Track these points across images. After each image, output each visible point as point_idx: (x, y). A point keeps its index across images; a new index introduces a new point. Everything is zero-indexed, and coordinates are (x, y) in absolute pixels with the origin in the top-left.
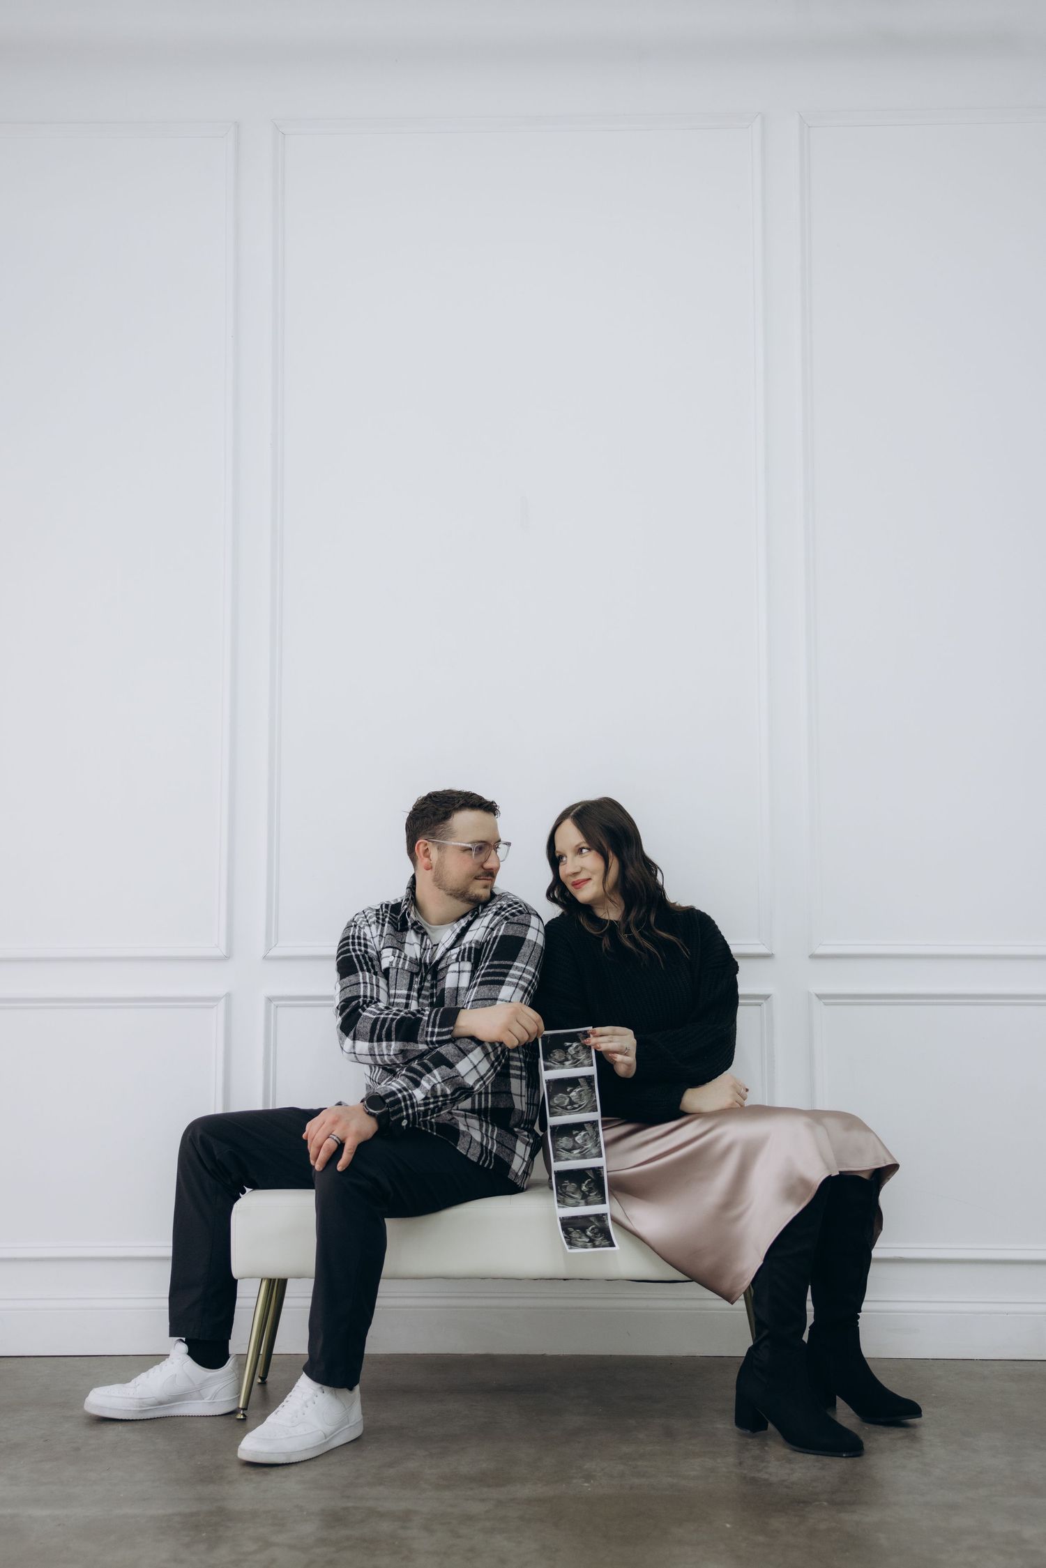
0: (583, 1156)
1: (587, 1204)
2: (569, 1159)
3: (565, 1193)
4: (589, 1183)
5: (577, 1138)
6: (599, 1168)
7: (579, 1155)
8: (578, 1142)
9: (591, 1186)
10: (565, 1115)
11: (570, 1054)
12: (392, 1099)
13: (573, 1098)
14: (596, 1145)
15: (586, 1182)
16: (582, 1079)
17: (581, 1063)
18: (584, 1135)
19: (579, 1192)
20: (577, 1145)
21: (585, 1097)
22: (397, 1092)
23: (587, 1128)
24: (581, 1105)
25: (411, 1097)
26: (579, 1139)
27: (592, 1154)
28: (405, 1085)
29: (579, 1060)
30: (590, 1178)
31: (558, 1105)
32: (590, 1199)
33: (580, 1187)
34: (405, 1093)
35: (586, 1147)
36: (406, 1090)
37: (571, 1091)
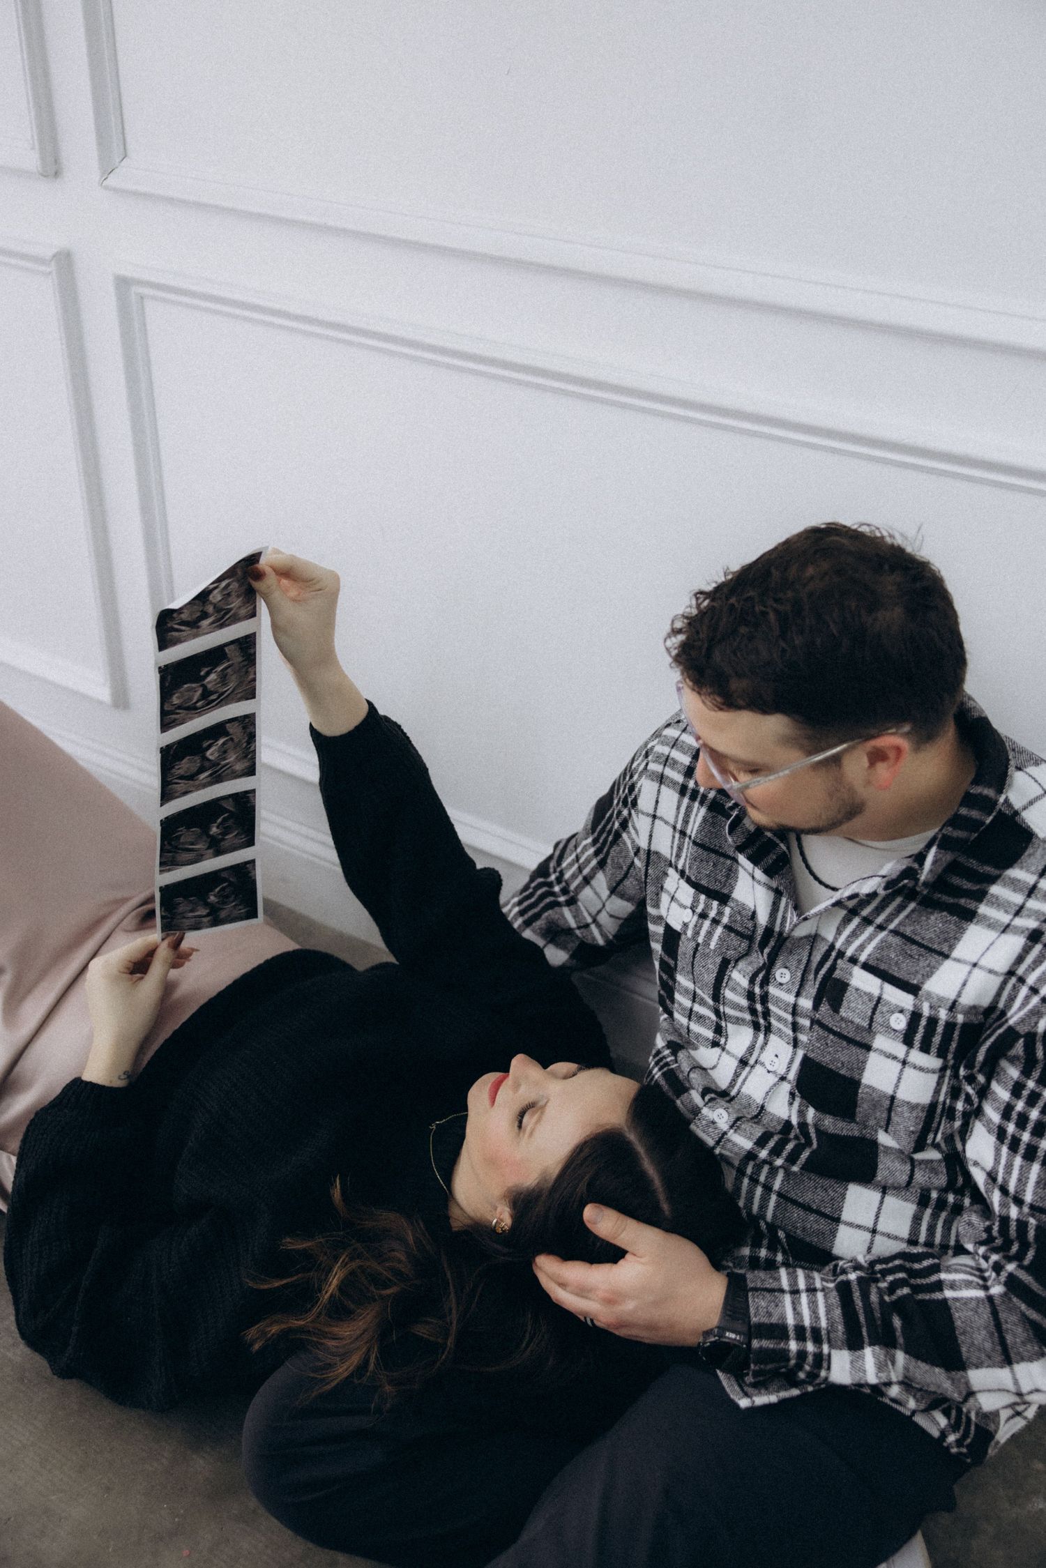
0: (217, 779)
1: (219, 853)
2: (190, 792)
3: (176, 847)
4: (225, 820)
5: (208, 753)
6: (246, 792)
7: (209, 779)
8: (211, 757)
9: (230, 822)
10: (191, 719)
11: (211, 603)
12: (766, 1344)
13: (209, 686)
14: (246, 757)
15: (219, 820)
16: (232, 647)
17: (234, 615)
18: (224, 744)
19: (205, 838)
20: (207, 764)
21: (234, 677)
22: (792, 1334)
23: (231, 731)
24: (223, 693)
25: (821, 1361)
26: (212, 754)
27: (234, 772)
28: (824, 1323)
29: (230, 610)
30: (227, 811)
31: (180, 707)
32: (225, 844)
33: (206, 830)
34: (810, 1347)
35: (223, 763)
36: (817, 1340)
37: (208, 674)
